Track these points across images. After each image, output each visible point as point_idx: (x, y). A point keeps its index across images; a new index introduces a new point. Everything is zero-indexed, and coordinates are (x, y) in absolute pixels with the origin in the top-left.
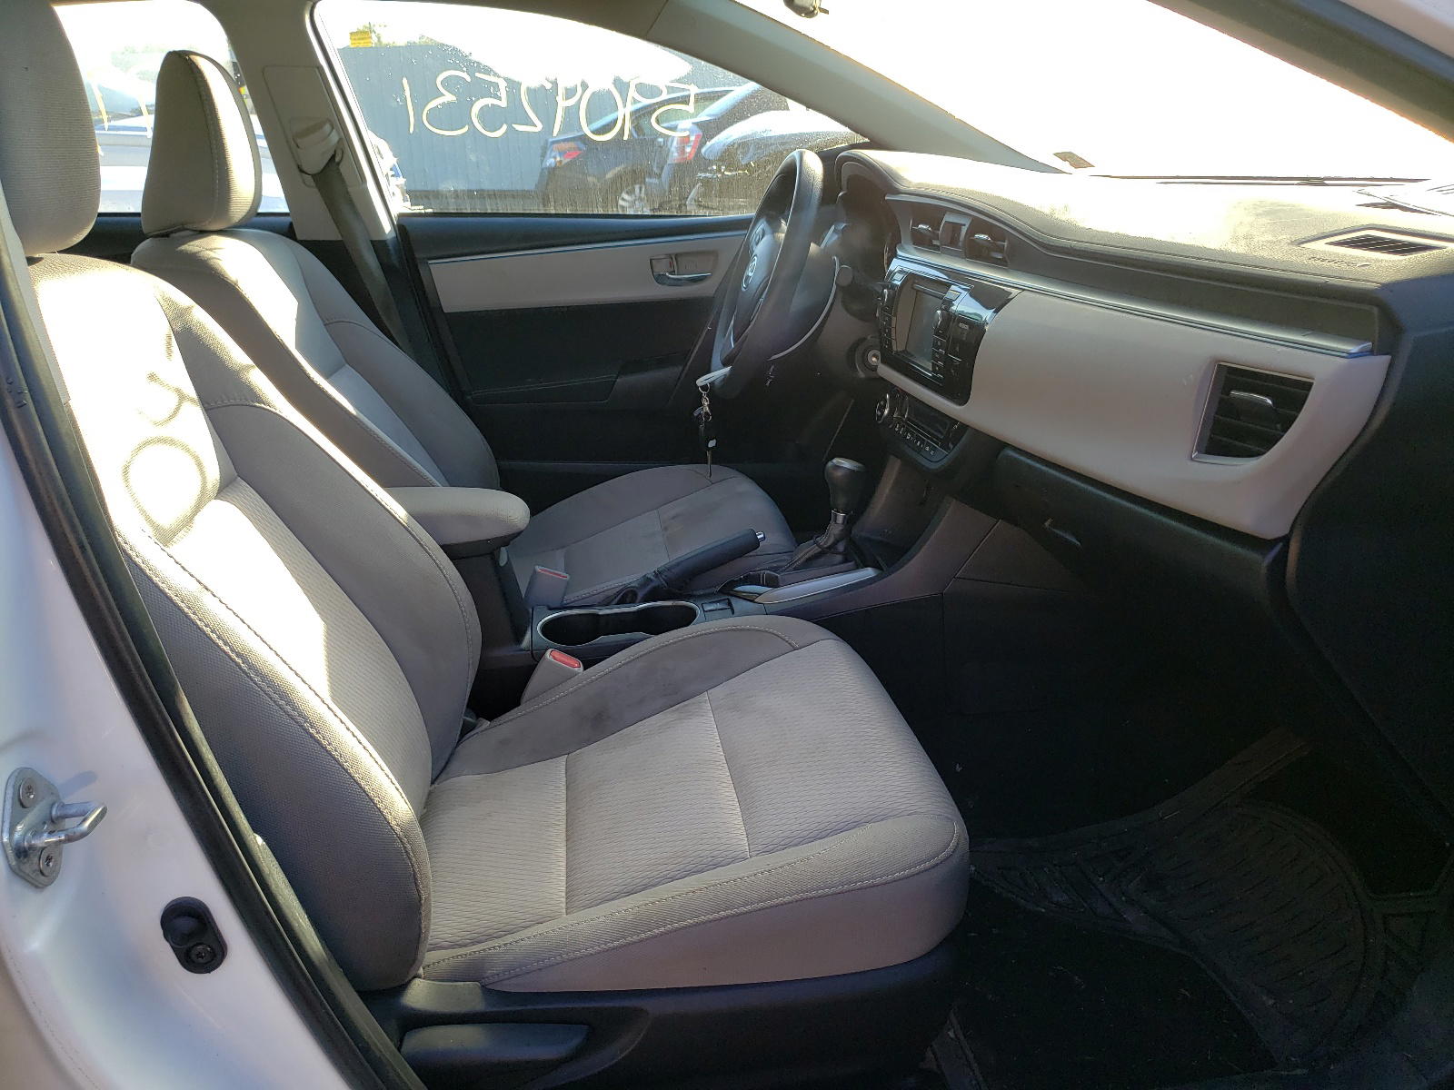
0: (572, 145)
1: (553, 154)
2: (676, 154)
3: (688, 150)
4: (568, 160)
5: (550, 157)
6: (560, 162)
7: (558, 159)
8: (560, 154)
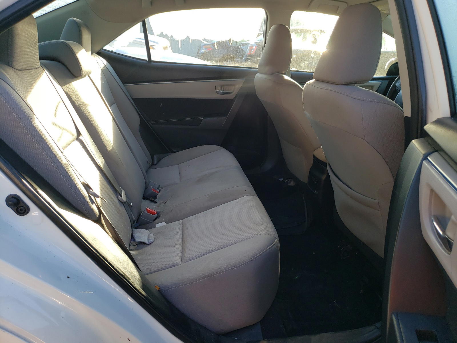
0: (209, 46)
1: (203, 49)
2: (248, 52)
3: (253, 51)
4: (208, 51)
5: (202, 49)
6: (206, 51)
7: (205, 50)
8: (206, 49)
